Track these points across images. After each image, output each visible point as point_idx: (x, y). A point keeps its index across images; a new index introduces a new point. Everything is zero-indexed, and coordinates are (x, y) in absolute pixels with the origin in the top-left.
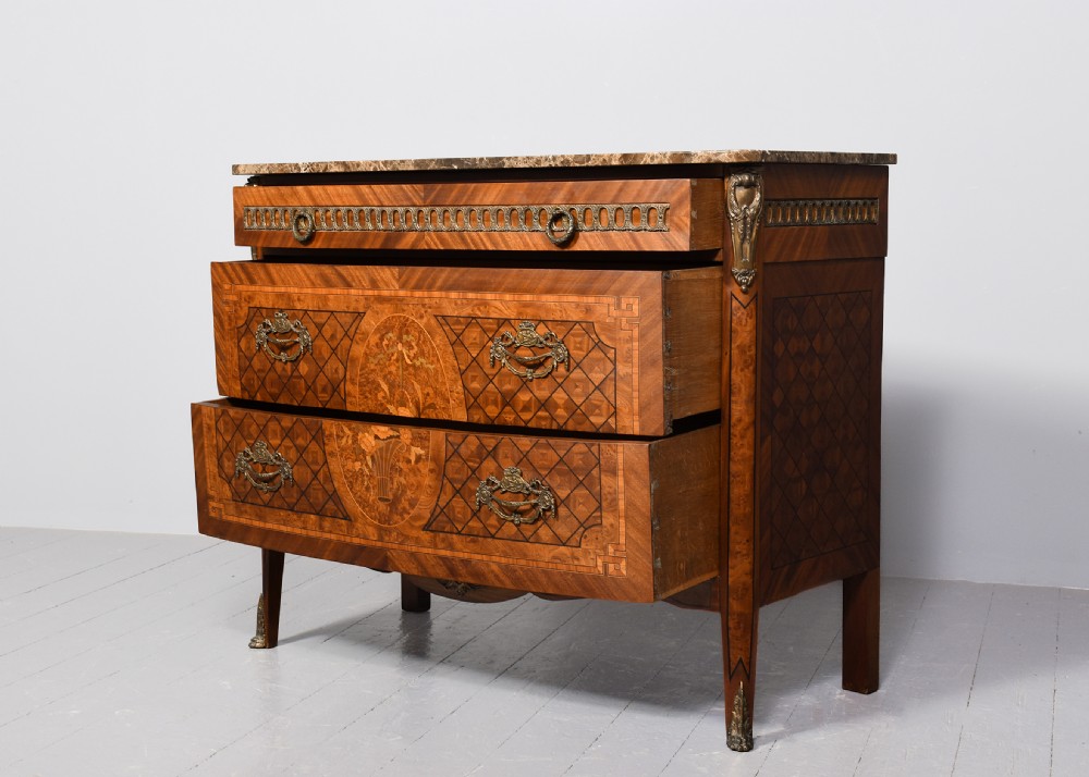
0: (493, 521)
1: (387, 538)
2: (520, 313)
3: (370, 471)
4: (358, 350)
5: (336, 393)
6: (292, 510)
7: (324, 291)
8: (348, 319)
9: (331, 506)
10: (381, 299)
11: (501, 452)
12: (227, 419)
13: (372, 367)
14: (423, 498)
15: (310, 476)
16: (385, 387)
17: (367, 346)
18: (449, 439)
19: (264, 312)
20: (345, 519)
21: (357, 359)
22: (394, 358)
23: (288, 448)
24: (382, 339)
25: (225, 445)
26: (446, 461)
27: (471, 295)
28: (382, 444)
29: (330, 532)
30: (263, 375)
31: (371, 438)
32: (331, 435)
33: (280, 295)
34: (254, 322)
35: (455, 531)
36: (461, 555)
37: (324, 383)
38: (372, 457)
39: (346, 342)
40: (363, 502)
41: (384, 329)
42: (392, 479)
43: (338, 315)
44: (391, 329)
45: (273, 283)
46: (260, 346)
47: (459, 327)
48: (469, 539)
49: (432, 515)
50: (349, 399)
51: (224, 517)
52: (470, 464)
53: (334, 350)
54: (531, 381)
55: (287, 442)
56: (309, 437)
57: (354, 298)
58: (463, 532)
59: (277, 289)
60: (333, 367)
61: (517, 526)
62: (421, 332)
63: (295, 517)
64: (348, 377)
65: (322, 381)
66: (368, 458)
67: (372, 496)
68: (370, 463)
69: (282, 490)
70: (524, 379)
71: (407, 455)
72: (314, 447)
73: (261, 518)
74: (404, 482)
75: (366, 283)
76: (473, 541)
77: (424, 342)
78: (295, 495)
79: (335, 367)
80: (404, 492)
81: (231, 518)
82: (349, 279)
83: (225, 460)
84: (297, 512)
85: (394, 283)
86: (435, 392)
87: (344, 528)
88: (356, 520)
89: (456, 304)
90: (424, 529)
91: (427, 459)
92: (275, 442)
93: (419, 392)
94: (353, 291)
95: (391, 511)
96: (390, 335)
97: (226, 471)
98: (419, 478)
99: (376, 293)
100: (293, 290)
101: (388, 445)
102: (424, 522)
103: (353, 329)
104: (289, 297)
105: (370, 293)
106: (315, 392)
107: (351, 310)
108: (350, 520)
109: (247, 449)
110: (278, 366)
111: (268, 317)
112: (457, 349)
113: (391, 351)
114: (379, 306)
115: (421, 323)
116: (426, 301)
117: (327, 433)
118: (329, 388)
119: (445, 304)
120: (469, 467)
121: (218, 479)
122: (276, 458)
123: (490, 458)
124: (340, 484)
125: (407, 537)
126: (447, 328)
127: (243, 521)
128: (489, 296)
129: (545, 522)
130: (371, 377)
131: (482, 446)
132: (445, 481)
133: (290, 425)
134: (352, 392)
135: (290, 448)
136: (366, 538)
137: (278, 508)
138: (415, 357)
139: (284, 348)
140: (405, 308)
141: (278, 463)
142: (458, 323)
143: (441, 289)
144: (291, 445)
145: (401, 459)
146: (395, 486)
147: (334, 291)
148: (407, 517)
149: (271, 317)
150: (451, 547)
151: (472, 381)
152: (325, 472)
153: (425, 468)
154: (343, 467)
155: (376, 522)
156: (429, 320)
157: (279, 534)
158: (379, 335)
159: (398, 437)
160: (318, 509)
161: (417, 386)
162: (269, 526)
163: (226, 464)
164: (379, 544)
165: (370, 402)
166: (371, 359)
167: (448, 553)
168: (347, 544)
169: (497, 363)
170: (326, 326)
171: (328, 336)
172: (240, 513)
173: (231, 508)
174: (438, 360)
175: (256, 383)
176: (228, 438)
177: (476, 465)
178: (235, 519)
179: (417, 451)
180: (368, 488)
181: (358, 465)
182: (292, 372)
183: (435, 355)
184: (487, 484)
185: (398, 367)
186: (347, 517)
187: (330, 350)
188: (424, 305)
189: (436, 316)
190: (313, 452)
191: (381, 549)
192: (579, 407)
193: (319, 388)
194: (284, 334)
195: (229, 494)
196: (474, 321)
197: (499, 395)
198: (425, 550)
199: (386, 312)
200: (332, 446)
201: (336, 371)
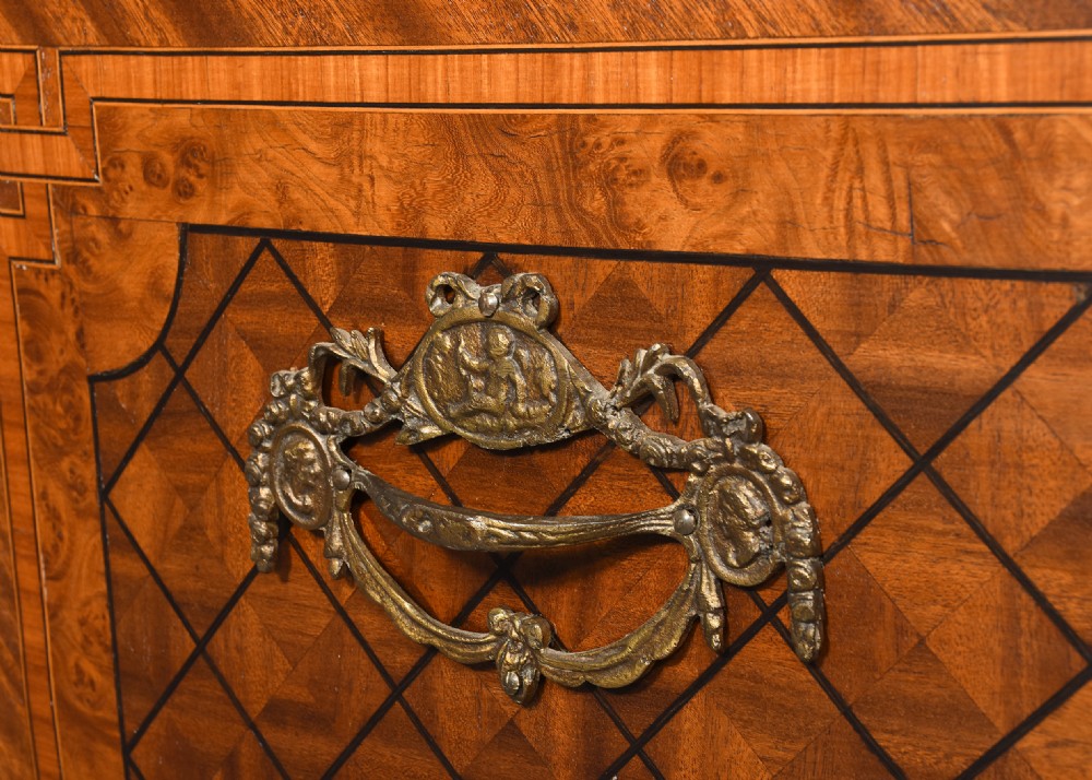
33: (473, 132)
45: (407, 24)
46: (285, 529)
100: (632, 78)
104: (573, 139)
149: (387, 312)
170: (1007, 421)
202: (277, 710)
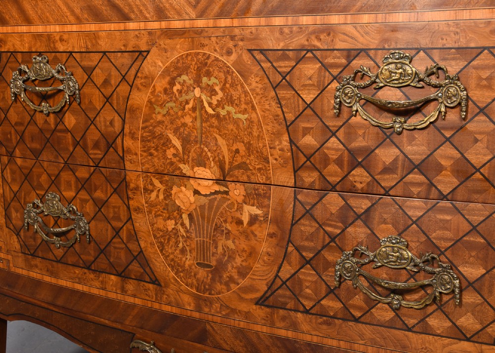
0: (358, 300)
1: (206, 310)
2: (386, 40)
3: (187, 231)
4: (140, 98)
5: (111, 149)
6: (89, 268)
7: (93, 27)
8: (126, 60)
9: (135, 267)
10: (170, 33)
11: (376, 216)
12: (14, 167)
13: (159, 118)
14: (258, 266)
15: (110, 233)
16: (177, 142)
17: (153, 93)
18: (299, 197)
19: (19, 56)
20: (153, 282)
21: (139, 108)
22: (190, 105)
23: (84, 201)
24: (172, 83)
25: (13, 195)
26: (292, 225)
27: (306, 20)
28: (204, 201)
29: (134, 296)
30: (22, 128)
31: (190, 194)
32: (137, 188)
33: (37, 36)
34: (7, 69)
35: (302, 309)
36: (308, 338)
37: (96, 138)
38: (190, 216)
39: (124, 88)
40: (177, 267)
41: (175, 71)
42: (216, 243)
43: (111, 56)
44: (185, 70)
45: (28, 21)
46: (16, 95)
47: (287, 63)
48: (320, 320)
49: (269, 288)
50: (128, 157)
51: (13, 269)
52: (329, 229)
53: (108, 99)
54: (400, 133)
55: (83, 195)
56: (110, 190)
57: (132, 34)
58: (312, 311)
59: (33, 29)
60: (108, 118)
61: (395, 310)
62: (228, 72)
63: (92, 276)
64: (127, 130)
65: (93, 135)
66: (185, 216)
67: (189, 261)
68: (187, 222)
69: (77, 246)
70: (388, 132)
71: (238, 215)
72: (115, 200)
73: (52, 274)
74: (232, 246)
75: (150, 13)
76: (328, 324)
77: (232, 85)
78: (92, 252)
79: (109, 118)
80: (231, 258)
81: (20, 271)
82: (126, 10)
83: (13, 210)
84: (95, 271)
85: (189, 10)
86: (248, 149)
87: (152, 293)
88: (167, 286)
89: (282, 33)
90: (257, 304)
91: (266, 221)
92: (70, 194)
93: (225, 150)
94: (132, 25)
95: (213, 280)
96: (184, 77)
97: (14, 222)
98: (253, 242)
99: (164, 24)
100: (55, 28)
101: (211, 202)
102: (258, 295)
103: (133, 72)
104: (49, 37)
105: (155, 25)
106: (85, 148)
107: (130, 48)
108: (159, 285)
109: (37, 201)
110: (39, 119)
111: (24, 62)
112: (282, 93)
113: (184, 97)
114: (168, 41)
115: (230, 61)
116: (237, 31)
117: (132, 185)
118: (103, 144)
119: (265, 33)
120: (325, 232)
121: (6, 230)
122: (70, 211)
123: (359, 222)
124: (148, 244)
125: (234, 311)
126: (266, 65)
127: (33, 275)
128: (335, 19)
129: (440, 308)
130: (158, 130)
131: (348, 207)
132: (291, 248)
133: (87, 176)
134: (132, 148)
135: (86, 201)
136: (178, 306)
137: (73, 265)
138: (220, 104)
139: (44, 97)
140: (206, 42)
141: (72, 217)
142: (285, 57)
143: (259, 14)
144: (88, 197)
145: (229, 220)
146: (220, 250)
147: (106, 26)
148: (234, 287)
149: (27, 62)
150: (294, 326)
151: (304, 135)
152: (128, 230)
153: (262, 231)
154: (152, 225)
155: (194, 291)
156: (240, 56)
157: (74, 292)
158: (168, 79)
159: (226, 193)
160: (120, 270)
161: (221, 141)
162: (63, 283)
163: (14, 215)
164: (196, 315)
165: (156, 159)
166: (158, 109)
167: (290, 334)
168: (155, 312)
169: (345, 110)
170: (97, 70)
171: (99, 81)
172: (30, 267)
173: (20, 261)
174: (253, 108)
175: (14, 138)
176: (15, 188)
177: (338, 231)
178: (24, 272)
179: (250, 210)
180: (183, 251)
181: (171, 224)
182: (57, 126)
183: (250, 103)
184: (353, 255)
185: (195, 118)
186: (155, 281)
187: (102, 98)
188: (232, 38)
189: (250, 51)
190: (114, 207)
191: (200, 321)
192: (478, 170)
193: (90, 144)
194: (44, 82)
195: (18, 246)
196: (309, 55)
197: (346, 152)
198: (258, 328)
199: (179, 49)
200: (138, 201)
201: (112, 123)
202: (16, 124)
